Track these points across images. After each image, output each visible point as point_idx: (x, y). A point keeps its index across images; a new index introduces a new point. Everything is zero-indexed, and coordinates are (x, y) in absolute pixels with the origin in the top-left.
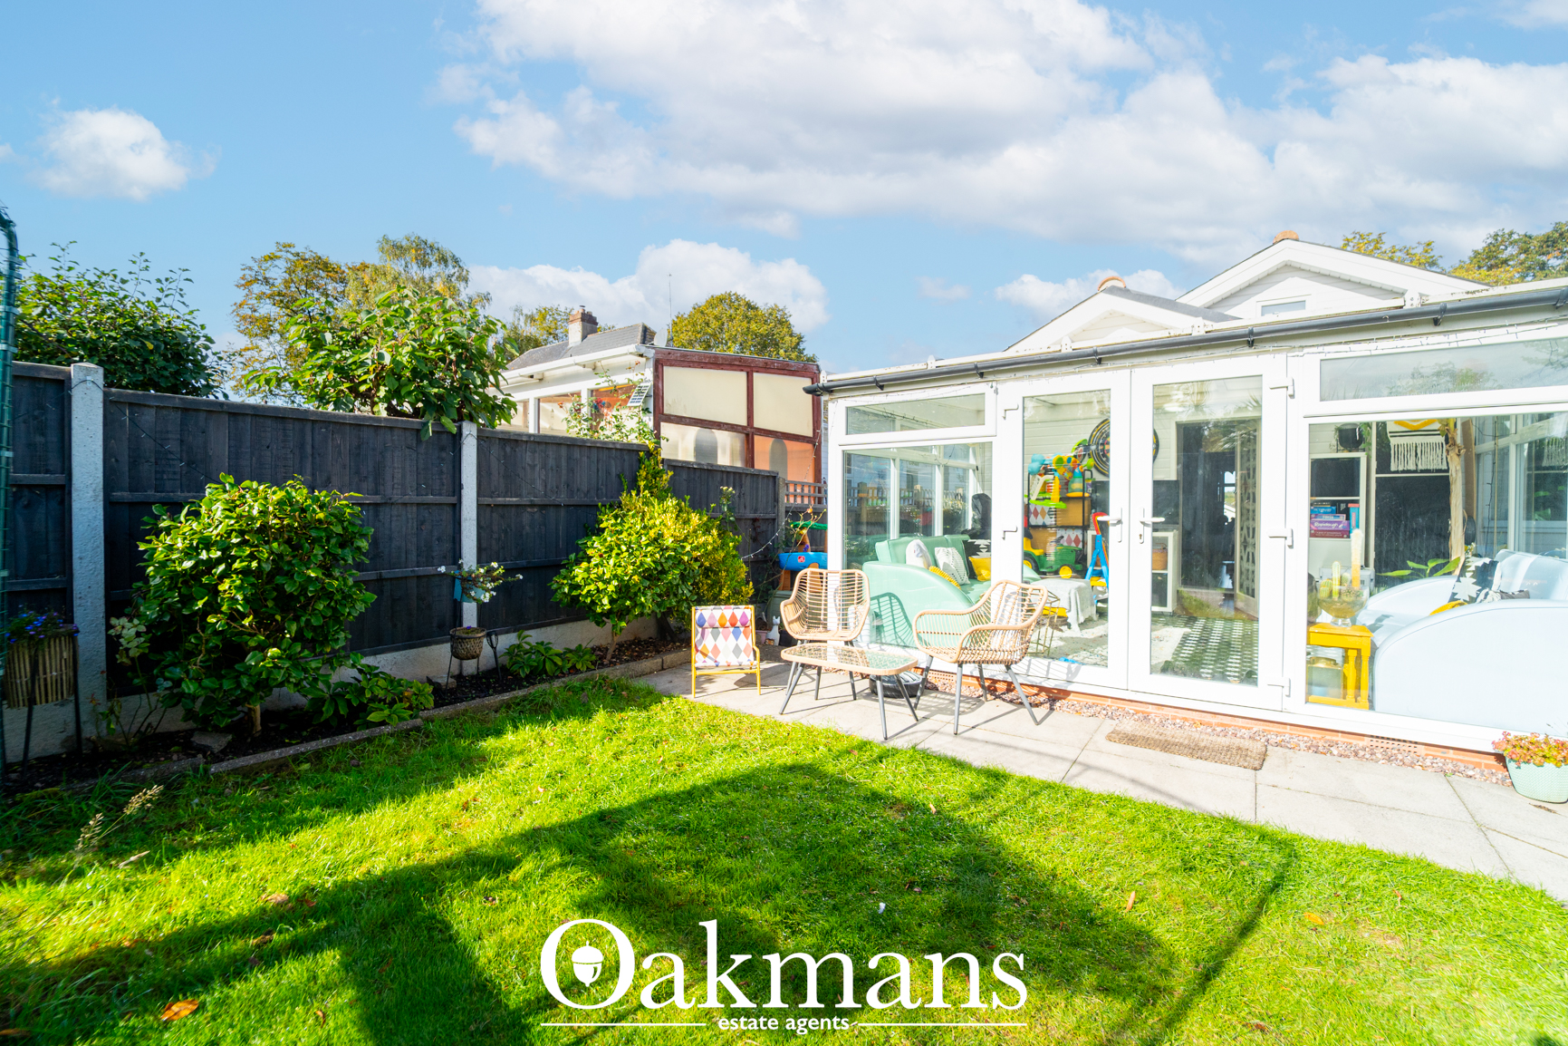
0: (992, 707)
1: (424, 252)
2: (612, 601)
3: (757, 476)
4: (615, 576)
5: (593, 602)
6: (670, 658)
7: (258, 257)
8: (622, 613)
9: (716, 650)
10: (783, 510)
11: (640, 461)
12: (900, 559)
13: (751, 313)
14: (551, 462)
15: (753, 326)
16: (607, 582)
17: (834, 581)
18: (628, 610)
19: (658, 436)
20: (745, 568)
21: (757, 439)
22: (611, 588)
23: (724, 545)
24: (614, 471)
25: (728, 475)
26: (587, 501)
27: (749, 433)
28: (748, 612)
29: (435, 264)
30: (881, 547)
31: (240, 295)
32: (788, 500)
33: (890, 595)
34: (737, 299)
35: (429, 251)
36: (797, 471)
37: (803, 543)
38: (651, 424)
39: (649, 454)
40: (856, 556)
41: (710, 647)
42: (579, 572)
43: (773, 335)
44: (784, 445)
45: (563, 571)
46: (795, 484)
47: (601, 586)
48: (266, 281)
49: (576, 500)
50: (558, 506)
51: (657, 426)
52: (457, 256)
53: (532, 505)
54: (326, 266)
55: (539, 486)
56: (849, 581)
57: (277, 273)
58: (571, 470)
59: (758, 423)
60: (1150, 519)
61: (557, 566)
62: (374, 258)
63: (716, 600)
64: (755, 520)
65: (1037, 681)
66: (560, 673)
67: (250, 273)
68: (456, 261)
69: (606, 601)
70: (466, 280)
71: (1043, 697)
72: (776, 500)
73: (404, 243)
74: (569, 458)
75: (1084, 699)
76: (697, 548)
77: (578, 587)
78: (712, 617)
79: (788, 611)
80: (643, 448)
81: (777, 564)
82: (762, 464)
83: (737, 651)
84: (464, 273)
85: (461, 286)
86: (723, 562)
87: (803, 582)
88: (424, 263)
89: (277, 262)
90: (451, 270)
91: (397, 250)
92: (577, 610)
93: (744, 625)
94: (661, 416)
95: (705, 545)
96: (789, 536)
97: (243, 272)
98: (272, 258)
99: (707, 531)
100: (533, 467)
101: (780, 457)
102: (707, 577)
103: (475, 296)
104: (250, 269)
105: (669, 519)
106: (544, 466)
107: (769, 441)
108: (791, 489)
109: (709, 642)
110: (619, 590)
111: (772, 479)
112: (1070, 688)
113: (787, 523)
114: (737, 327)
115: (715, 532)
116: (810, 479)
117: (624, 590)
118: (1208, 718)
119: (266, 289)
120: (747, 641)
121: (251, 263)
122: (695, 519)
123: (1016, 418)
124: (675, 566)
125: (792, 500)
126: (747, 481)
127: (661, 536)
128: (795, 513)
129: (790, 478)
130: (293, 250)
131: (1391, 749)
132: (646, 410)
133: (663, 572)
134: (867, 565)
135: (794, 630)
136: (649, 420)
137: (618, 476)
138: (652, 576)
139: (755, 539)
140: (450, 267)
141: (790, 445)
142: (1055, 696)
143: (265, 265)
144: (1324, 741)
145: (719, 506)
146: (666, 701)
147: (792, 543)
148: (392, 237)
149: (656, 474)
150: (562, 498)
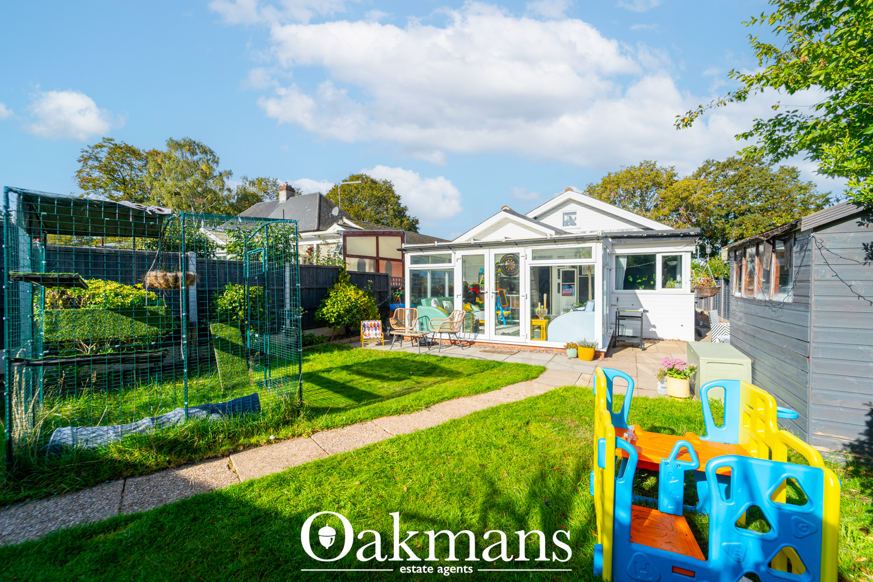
0: (453, 347)
1: (192, 147)
2: (335, 319)
3: (381, 276)
4: (337, 311)
5: (329, 320)
6: (353, 339)
7: (92, 145)
8: (338, 323)
9: (369, 334)
10: (390, 288)
11: (339, 272)
12: (429, 305)
13: (374, 186)
14: (311, 274)
15: (375, 192)
16: (334, 313)
17: (407, 312)
18: (340, 322)
19: (345, 263)
20: (377, 309)
21: (381, 262)
22: (335, 315)
23: (370, 301)
24: (331, 276)
25: (370, 276)
26: (322, 286)
27: (377, 260)
28: (380, 322)
29: (199, 154)
30: (423, 301)
31: (79, 166)
32: (393, 284)
33: (426, 316)
34: (366, 177)
35: (196, 147)
36: (395, 273)
37: (398, 300)
38: (342, 258)
39: (342, 269)
40: (415, 304)
41: (367, 333)
42: (324, 310)
43: (385, 197)
44: (391, 263)
45: (318, 310)
46: (395, 278)
47: (332, 314)
48: (97, 159)
49: (319, 286)
50: (313, 289)
51: (344, 259)
52: (212, 149)
53: (306, 289)
54: (134, 152)
55: (307, 282)
56: (412, 312)
57: (103, 154)
58: (317, 276)
59: (381, 255)
60: (494, 292)
61: (316, 309)
62: (164, 148)
63: (368, 319)
64: (380, 292)
65: (466, 339)
66: (318, 343)
67: (86, 154)
68: (212, 152)
69: (333, 319)
70: (217, 163)
71: (468, 344)
72: (388, 284)
73: (182, 142)
74: (316, 272)
75: (479, 344)
76: (362, 302)
77: (324, 315)
78: (368, 324)
79: (392, 321)
80: (340, 267)
81: (388, 308)
82: (382, 271)
83: (376, 334)
84: (216, 159)
85: (214, 166)
86: (370, 307)
87: (397, 312)
88: (193, 153)
89: (104, 149)
90: (209, 157)
91: (178, 145)
92: (324, 323)
93: (378, 326)
94: (346, 255)
95: (364, 301)
96: (393, 298)
97: (82, 154)
98: (101, 146)
99: (365, 297)
100: (305, 276)
101: (389, 268)
102: (365, 312)
103: (223, 172)
104: (87, 152)
105: (353, 293)
106: (309, 275)
107: (385, 262)
108: (394, 280)
109: (367, 332)
110: (338, 316)
111: (386, 276)
112: (475, 341)
113: (392, 293)
114: (367, 193)
115: (367, 297)
116: (401, 276)
117: (339, 316)
118: (509, 346)
119: (96, 164)
120: (379, 331)
121: (88, 149)
122: (361, 292)
123: (460, 261)
124: (355, 308)
125: (394, 284)
126: (377, 278)
127: (350, 298)
128: (395, 289)
129: (393, 276)
130: (113, 142)
131: (548, 350)
132: (340, 253)
133: (352, 310)
134: (418, 307)
135: (394, 327)
136: (342, 257)
137: (332, 278)
138: (348, 311)
139: (380, 299)
140: (208, 156)
141: (393, 263)
142: (471, 343)
143: (96, 151)
144: (534, 349)
145: (367, 287)
146: (355, 349)
147: (394, 300)
148: (175, 139)
149: (345, 277)
150: (314, 286)
